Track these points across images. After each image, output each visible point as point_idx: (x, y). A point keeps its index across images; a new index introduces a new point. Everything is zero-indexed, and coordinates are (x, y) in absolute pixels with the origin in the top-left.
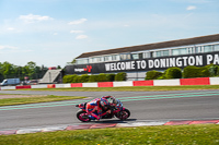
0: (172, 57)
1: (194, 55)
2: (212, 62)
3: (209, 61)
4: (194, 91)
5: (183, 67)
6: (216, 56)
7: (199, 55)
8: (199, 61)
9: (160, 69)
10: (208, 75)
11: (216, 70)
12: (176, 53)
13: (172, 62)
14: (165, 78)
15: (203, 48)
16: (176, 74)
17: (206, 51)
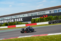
0: (5, 20)
1: (11, 19)
2: (16, 21)
3: (15, 21)
4: (12, 29)
5: (8, 23)
6: (17, 19)
7: (13, 19)
8: (13, 21)
9: (2, 23)
10: (15, 24)
11: (17, 23)
12: (6, 19)
13: (5, 21)
14: (3, 26)
15: (13, 17)
16: (6, 25)
17: (15, 18)
